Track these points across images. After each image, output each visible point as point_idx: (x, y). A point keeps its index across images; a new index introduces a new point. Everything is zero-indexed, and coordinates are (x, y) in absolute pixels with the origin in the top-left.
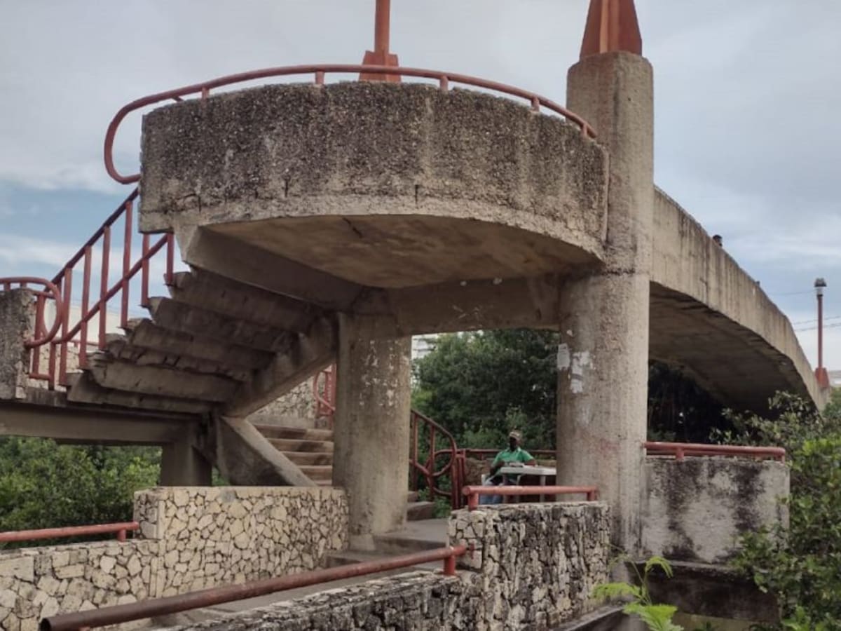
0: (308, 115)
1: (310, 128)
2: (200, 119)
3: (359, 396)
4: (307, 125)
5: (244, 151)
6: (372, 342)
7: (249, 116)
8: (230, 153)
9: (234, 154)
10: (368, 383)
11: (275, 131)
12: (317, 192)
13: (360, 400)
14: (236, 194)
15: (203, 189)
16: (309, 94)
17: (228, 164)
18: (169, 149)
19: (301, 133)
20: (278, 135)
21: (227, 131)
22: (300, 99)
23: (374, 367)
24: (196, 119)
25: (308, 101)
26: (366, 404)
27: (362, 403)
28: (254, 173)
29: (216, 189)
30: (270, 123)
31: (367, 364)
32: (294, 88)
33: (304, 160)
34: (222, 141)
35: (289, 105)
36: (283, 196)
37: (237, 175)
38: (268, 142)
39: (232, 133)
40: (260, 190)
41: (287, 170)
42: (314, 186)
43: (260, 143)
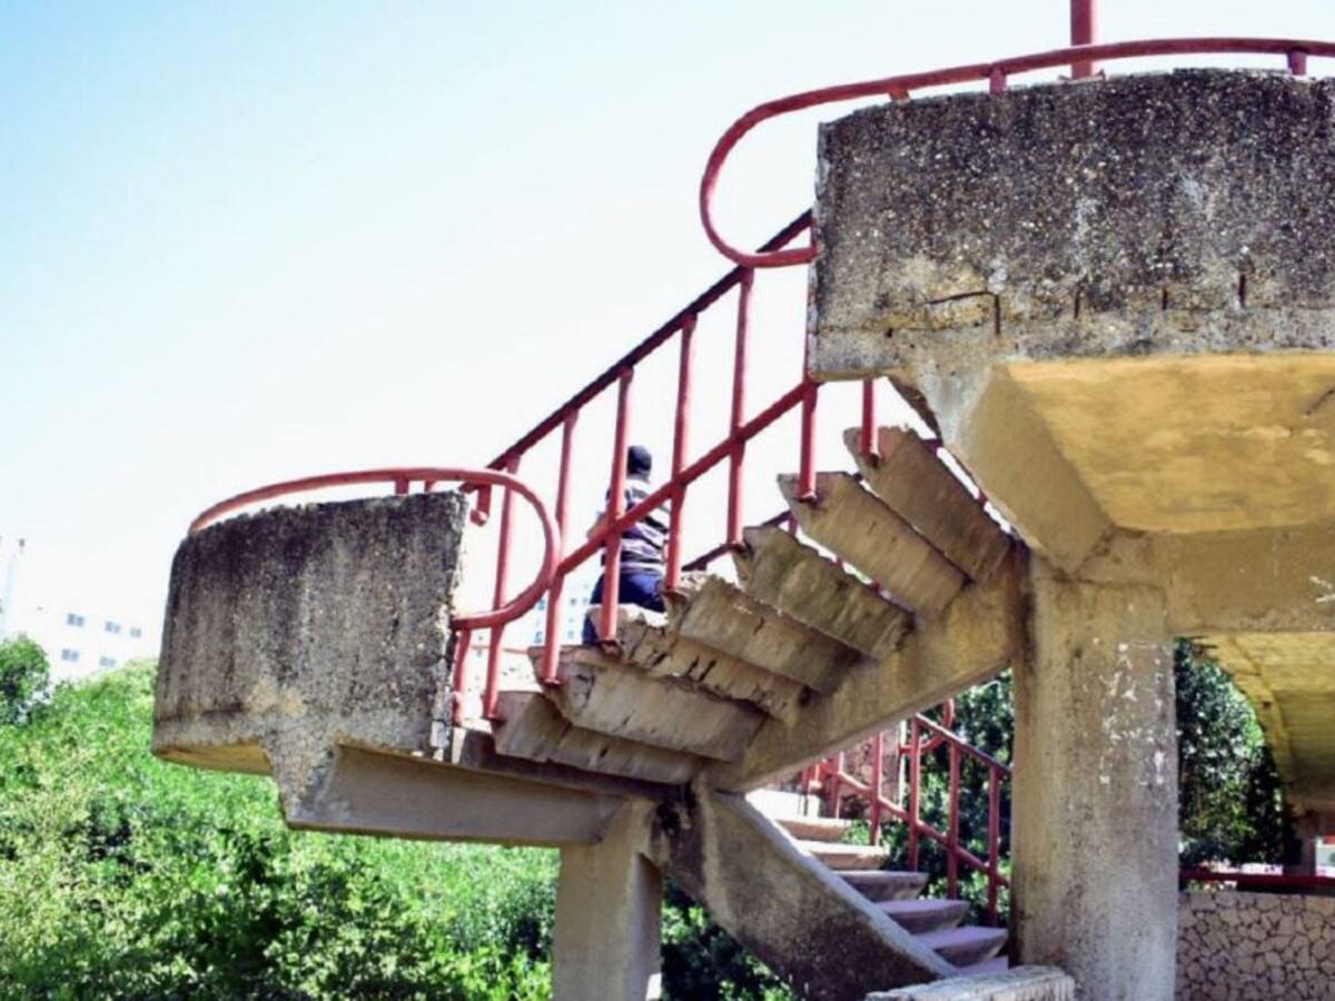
0: (1287, 137)
1: (1295, 165)
2: (995, 132)
3: (1098, 762)
4: (1289, 158)
5: (1129, 203)
6: (1123, 647)
7: (1140, 132)
8: (1087, 205)
9: (1099, 208)
10: (1115, 736)
11: (1210, 165)
12: (1320, 302)
13: (1100, 772)
14: (1109, 295)
15: (1012, 280)
16: (1286, 95)
17: (1084, 228)
18: (905, 195)
19: (1274, 171)
20: (1218, 173)
21: (1075, 162)
22: (1266, 102)
23: (1128, 700)
24: (983, 133)
25: (1284, 107)
26: (1112, 782)
27: (1105, 780)
28: (1160, 252)
29: (1048, 282)
30: (1196, 146)
31: (1113, 692)
32: (1249, 79)
33: (1286, 228)
34: (1062, 180)
35: (1240, 114)
36: (1236, 304)
37: (1110, 254)
38: (1191, 187)
39: (1090, 163)
40: (1176, 289)
41: (1245, 250)
42: (1312, 287)
43: (1171, 188)
